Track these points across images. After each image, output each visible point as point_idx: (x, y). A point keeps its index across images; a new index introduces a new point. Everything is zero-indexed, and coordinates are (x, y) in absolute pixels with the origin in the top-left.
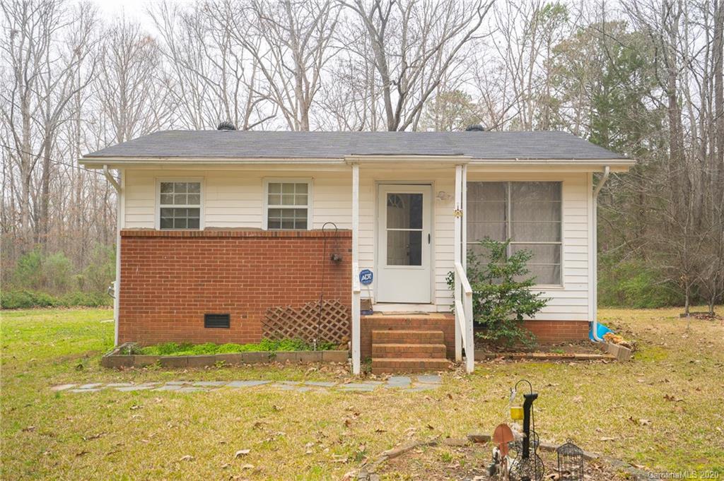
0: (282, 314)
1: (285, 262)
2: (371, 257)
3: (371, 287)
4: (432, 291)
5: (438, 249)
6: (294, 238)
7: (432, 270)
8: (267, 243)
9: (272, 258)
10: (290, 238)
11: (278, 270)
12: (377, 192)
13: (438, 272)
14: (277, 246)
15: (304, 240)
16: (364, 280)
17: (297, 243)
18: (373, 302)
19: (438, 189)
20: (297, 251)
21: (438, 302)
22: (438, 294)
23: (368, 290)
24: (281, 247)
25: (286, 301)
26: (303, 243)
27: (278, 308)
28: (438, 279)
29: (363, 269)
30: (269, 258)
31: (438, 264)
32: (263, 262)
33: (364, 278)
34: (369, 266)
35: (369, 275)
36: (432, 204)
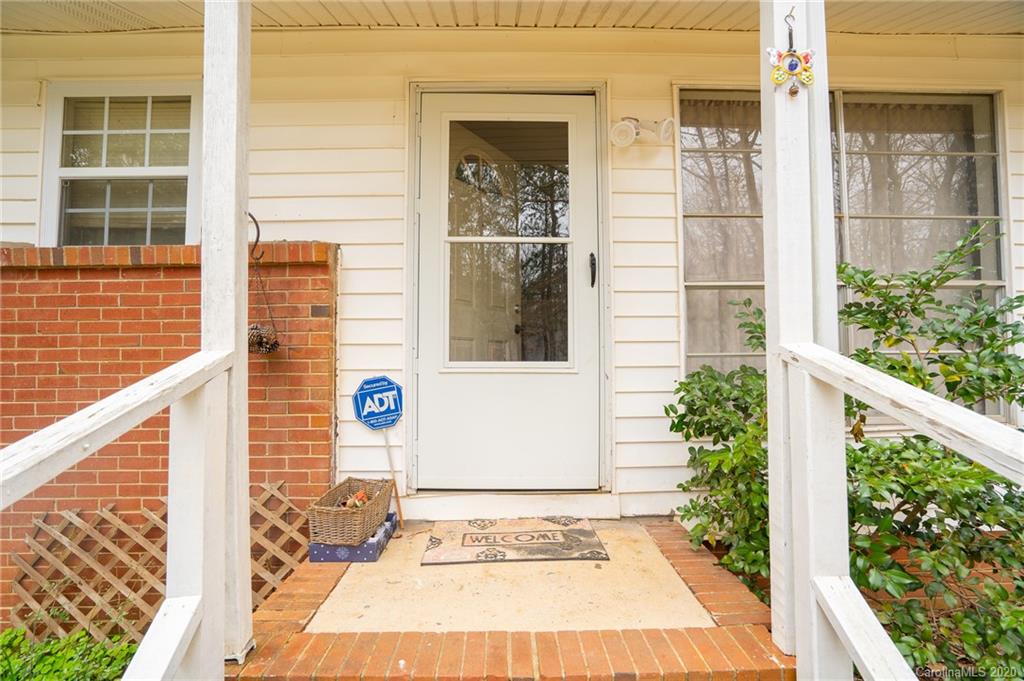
0: (80, 537)
1: (96, 354)
2: (397, 333)
3: (396, 435)
4: (604, 446)
5: (620, 305)
6: (126, 270)
7: (603, 377)
8: (35, 288)
9: (52, 343)
10: (113, 270)
11: (70, 382)
12: (418, 117)
13: (622, 381)
14: (71, 301)
15: (162, 278)
16: (371, 414)
17: (137, 286)
18: (402, 490)
19: (616, 107)
20: (136, 315)
21: (623, 482)
22: (626, 456)
23: (388, 447)
24: (84, 301)
25: (101, 491)
26: (158, 286)
27: (70, 516)
28: (623, 406)
29: (370, 376)
30: (41, 342)
31: (622, 355)
32: (21, 356)
33: (371, 406)
34: (390, 364)
35: (389, 397)
36: (600, 154)
